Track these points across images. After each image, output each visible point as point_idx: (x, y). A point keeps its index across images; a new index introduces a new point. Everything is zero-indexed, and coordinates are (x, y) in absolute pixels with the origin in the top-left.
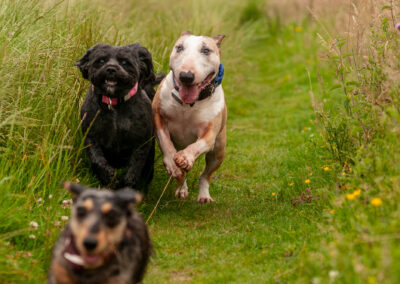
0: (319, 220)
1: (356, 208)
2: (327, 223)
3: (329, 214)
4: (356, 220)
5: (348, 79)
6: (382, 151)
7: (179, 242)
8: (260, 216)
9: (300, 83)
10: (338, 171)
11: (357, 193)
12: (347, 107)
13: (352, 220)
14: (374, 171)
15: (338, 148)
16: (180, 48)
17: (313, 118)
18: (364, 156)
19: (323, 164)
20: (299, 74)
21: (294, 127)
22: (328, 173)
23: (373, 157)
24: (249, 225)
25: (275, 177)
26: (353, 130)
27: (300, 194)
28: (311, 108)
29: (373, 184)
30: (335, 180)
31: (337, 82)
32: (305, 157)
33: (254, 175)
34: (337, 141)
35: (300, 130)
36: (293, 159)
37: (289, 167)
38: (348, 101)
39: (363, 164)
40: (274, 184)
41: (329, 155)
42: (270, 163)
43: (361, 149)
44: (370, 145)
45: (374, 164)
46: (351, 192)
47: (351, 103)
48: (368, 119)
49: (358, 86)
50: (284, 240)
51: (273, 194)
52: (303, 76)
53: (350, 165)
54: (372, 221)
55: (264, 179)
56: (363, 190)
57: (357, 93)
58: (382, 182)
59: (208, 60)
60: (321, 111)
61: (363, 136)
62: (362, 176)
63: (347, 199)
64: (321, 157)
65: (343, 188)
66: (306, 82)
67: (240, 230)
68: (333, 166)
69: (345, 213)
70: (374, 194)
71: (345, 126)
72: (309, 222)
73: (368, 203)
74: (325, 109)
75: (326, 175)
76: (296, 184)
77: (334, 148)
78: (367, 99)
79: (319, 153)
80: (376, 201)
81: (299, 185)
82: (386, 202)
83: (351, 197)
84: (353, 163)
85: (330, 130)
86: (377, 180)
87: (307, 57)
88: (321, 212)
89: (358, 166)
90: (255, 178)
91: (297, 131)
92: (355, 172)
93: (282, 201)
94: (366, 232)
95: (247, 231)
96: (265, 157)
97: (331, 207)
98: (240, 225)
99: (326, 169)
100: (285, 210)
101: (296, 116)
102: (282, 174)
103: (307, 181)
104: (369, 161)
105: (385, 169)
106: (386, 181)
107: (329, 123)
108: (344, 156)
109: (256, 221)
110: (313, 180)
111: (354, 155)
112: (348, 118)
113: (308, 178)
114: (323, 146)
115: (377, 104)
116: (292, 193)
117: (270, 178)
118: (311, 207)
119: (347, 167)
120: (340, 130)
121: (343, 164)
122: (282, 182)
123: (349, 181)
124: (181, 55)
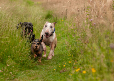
0: (68, 77)
1: (79, 74)
2: (70, 78)
3: (71, 75)
4: (78, 77)
5: (77, 36)
8: (50, 76)
9: (63, 37)
10: (73, 63)
11: (79, 69)
12: (76, 44)
13: (77, 78)
14: (84, 63)
15: (74, 56)
16: (46, 26)
17: (66, 47)
18: (81, 58)
19: (69, 61)
20: (63, 34)
21: (61, 50)
22: (70, 63)
23: (83, 59)
24: (47, 79)
25: (55, 65)
26: (78, 51)
27: (62, 70)
28: (66, 44)
29: (83, 67)
30: (73, 65)
31: (73, 36)
32: (64, 59)
34: (73, 54)
35: (63, 51)
36: (60, 59)
37: (59, 62)
38: (76, 42)
39: (80, 61)
40: (55, 67)
41: (71, 58)
43: (80, 56)
44: (83, 55)
45: (84, 61)
46: (77, 69)
47: (77, 43)
48: (82, 47)
49: (79, 38)
51: (54, 69)
52: (64, 35)
53: (77, 61)
54: (83, 78)
56: (80, 69)
57: (79, 40)
58: (86, 66)
59: (52, 29)
60: (68, 45)
61: (81, 53)
62: (80, 64)
63: (76, 71)
64: (68, 59)
65: (75, 68)
66: (64, 36)
68: (72, 61)
69: (75, 75)
70: (84, 70)
71: (75, 49)
72: (65, 78)
73: (82, 72)
74: (70, 44)
76: (61, 66)
77: (72, 56)
78: (82, 41)
79: (68, 58)
80: (84, 72)
81: (62, 67)
82: (87, 72)
84: (78, 61)
85: (71, 51)
86: (85, 66)
87: (65, 29)
88: (68, 75)
89: (79, 62)
90: (49, 65)
91: (61, 51)
92: (78, 63)
93: (57, 72)
97: (71, 74)
98: (44, 79)
99: (70, 62)
100: (58, 74)
101: (61, 46)
102: (57, 64)
103: (64, 66)
104: (82, 60)
105: (87, 63)
106: (88, 66)
107: (71, 49)
108: (75, 58)
109: (49, 78)
110: (66, 66)
111: (78, 58)
112: (76, 47)
113: (65, 65)
114: (69, 56)
115: (85, 43)
116: (60, 69)
117: (53, 65)
118: (65, 73)
119: (76, 62)
120: (74, 51)
121: (75, 61)
122: (57, 66)
123: (76, 66)
124: (46, 28)
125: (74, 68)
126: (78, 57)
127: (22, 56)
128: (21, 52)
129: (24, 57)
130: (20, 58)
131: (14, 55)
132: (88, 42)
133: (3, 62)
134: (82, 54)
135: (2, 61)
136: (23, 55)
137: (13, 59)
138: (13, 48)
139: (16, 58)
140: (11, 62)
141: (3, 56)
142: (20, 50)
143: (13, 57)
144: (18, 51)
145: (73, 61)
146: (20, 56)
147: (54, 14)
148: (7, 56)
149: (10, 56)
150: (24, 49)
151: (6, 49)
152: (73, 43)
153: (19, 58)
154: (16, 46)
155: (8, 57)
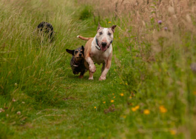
0: (118, 121)
1: (137, 115)
2: (122, 123)
3: (123, 118)
4: (137, 121)
5: (134, 49)
6: (150, 86)
7: (46, 132)
8: (88, 119)
10: (128, 96)
11: (137, 107)
12: (133, 64)
13: (134, 122)
14: (146, 96)
15: (128, 84)
17: (116, 68)
18: (141, 88)
19: (120, 92)
22: (123, 97)
23: (145, 89)
24: (82, 123)
25: (96, 99)
26: (136, 75)
27: (108, 108)
28: (115, 63)
29: (145, 103)
30: (127, 100)
31: (128, 50)
32: (111, 88)
33: (86, 97)
34: (127, 80)
35: (109, 74)
36: (105, 89)
37: (103, 93)
38: (133, 61)
39: (141, 93)
40: (95, 103)
41: (123, 87)
42: (94, 91)
43: (139, 85)
44: (144, 83)
45: (146, 93)
46: (134, 107)
47: (135, 61)
48: (143, 69)
49: (139, 52)
50: (100, 131)
51: (95, 107)
53: (134, 92)
54: (144, 122)
55: (90, 100)
56: (140, 106)
57: (137, 56)
58: (150, 102)
60: (120, 65)
61: (141, 78)
62: (140, 99)
63: (132, 111)
64: (119, 89)
67: (77, 126)
68: (125, 93)
69: (131, 117)
70: (146, 108)
71: (132, 73)
72: (113, 122)
73: (142, 112)
74: (122, 64)
75: (122, 98)
76: (107, 103)
77: (126, 84)
78: (143, 59)
79: (119, 87)
80: (147, 112)
81: (108, 103)
82: (152, 112)
83: (134, 109)
84: (136, 92)
85: (124, 75)
86: (148, 101)
88: (119, 117)
90: (86, 99)
92: (137, 97)
93: (100, 111)
94: (142, 128)
95: (81, 126)
96: (91, 88)
97: (124, 115)
98: (78, 123)
99: (122, 95)
100: (101, 116)
102: (100, 97)
103: (112, 101)
104: (144, 91)
105: (152, 96)
106: (152, 101)
107: (124, 71)
108: (131, 88)
109: (86, 121)
110: (116, 101)
111: (136, 88)
112: (133, 69)
113: (113, 99)
114: (121, 83)
115: (148, 62)
116: (105, 107)
117: (93, 99)
118: (114, 114)
119: (133, 94)
120: (130, 75)
121: (130, 92)
122: (100, 101)
123: (134, 101)
124: (102, 36)
125: (129, 105)
126: (136, 86)
127: (38, 84)
128: (38, 76)
129: (42, 86)
130: (36, 87)
131: (24, 83)
132: (153, 60)
133: (5, 94)
134: (143, 81)
135: (4, 92)
136: (41, 83)
137: (23, 88)
138: (23, 69)
139: (28, 87)
140: (18, 95)
141: (6, 84)
142: (34, 73)
143: (22, 85)
144: (32, 75)
145: (128, 93)
146: (35, 84)
147: (95, 10)
148: (13, 83)
149: (18, 84)
150: (42, 72)
151: (10, 72)
152: (128, 61)
153: (33, 88)
154: (29, 67)
155: (14, 86)
